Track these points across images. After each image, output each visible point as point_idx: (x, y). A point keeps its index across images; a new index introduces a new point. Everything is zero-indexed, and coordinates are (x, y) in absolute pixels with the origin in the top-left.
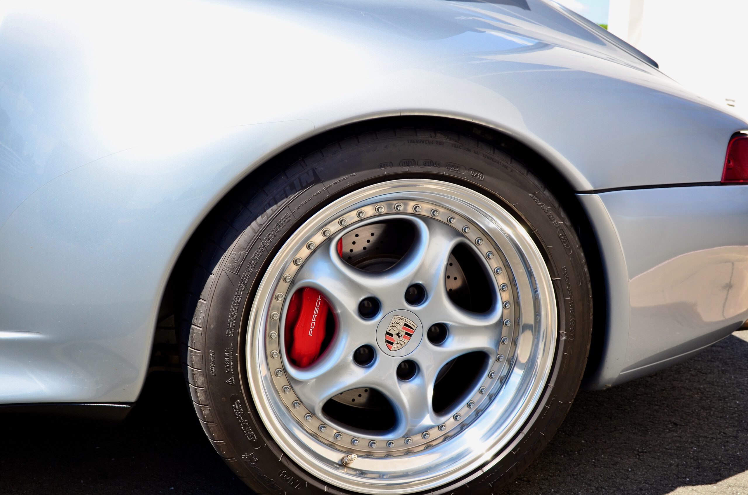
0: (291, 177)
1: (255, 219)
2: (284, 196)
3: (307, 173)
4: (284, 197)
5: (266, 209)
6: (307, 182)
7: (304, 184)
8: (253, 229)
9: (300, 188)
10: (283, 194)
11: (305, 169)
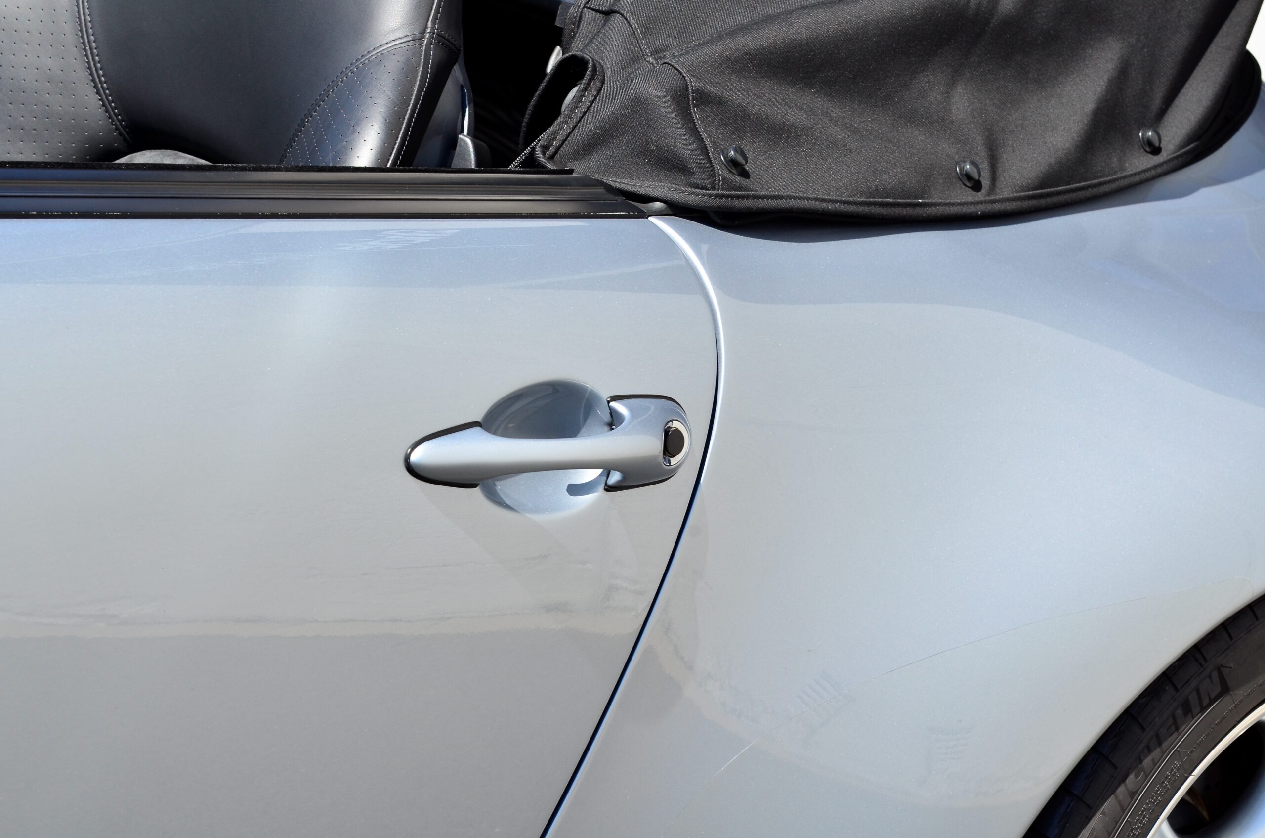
0: (1182, 687)
1: (1123, 780)
2: (1173, 728)
3: (1210, 677)
4: (1173, 731)
5: (1142, 758)
6: (1210, 697)
7: (1206, 702)
8: (1119, 803)
9: (1198, 709)
10: (1171, 725)
11: (1204, 670)
